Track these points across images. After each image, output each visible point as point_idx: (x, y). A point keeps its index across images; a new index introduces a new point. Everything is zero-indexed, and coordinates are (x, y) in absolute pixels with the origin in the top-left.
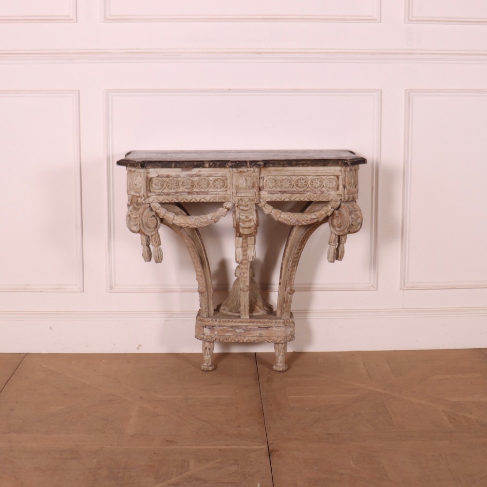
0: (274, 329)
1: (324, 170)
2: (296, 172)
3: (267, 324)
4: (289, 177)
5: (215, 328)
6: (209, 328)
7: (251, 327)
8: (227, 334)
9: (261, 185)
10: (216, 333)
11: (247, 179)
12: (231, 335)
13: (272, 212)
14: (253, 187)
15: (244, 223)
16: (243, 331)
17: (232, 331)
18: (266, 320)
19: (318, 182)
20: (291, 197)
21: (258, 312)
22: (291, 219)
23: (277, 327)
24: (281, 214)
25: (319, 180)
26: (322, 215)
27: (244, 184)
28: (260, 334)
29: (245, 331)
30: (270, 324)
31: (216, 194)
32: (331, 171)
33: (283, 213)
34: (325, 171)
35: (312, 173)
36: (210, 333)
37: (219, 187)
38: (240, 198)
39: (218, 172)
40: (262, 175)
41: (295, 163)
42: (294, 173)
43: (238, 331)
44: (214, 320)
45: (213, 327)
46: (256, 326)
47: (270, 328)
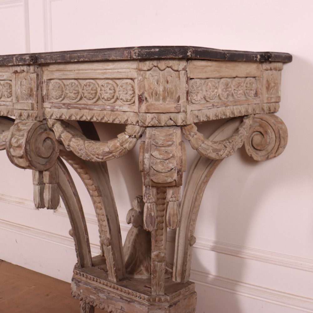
0: (137, 306)
1: (114, 69)
2: (81, 72)
3: (131, 297)
4: (76, 81)
5: (80, 284)
6: (75, 283)
7: (114, 295)
8: (91, 296)
9: (44, 94)
10: (81, 291)
11: (22, 83)
12: (94, 298)
13: (62, 136)
14: (31, 95)
15: (14, 150)
16: (105, 297)
17: (95, 294)
18: (130, 291)
19: (108, 89)
20: (77, 114)
21: (141, 274)
22: (81, 150)
23: (140, 303)
24: (70, 141)
25: (109, 87)
26: (118, 148)
27: (19, 91)
28: (122, 307)
29: (107, 298)
30: (133, 297)
31: (4, 105)
32: (124, 70)
33: (73, 140)
34: (116, 71)
35: (99, 74)
36: (77, 288)
37: (6, 96)
38: (20, 111)
39: (4, 74)
40: (45, 78)
41: (69, 55)
42: (78, 73)
43: (101, 295)
44: (82, 273)
45: (79, 282)
46: (119, 295)
47: (132, 304)
